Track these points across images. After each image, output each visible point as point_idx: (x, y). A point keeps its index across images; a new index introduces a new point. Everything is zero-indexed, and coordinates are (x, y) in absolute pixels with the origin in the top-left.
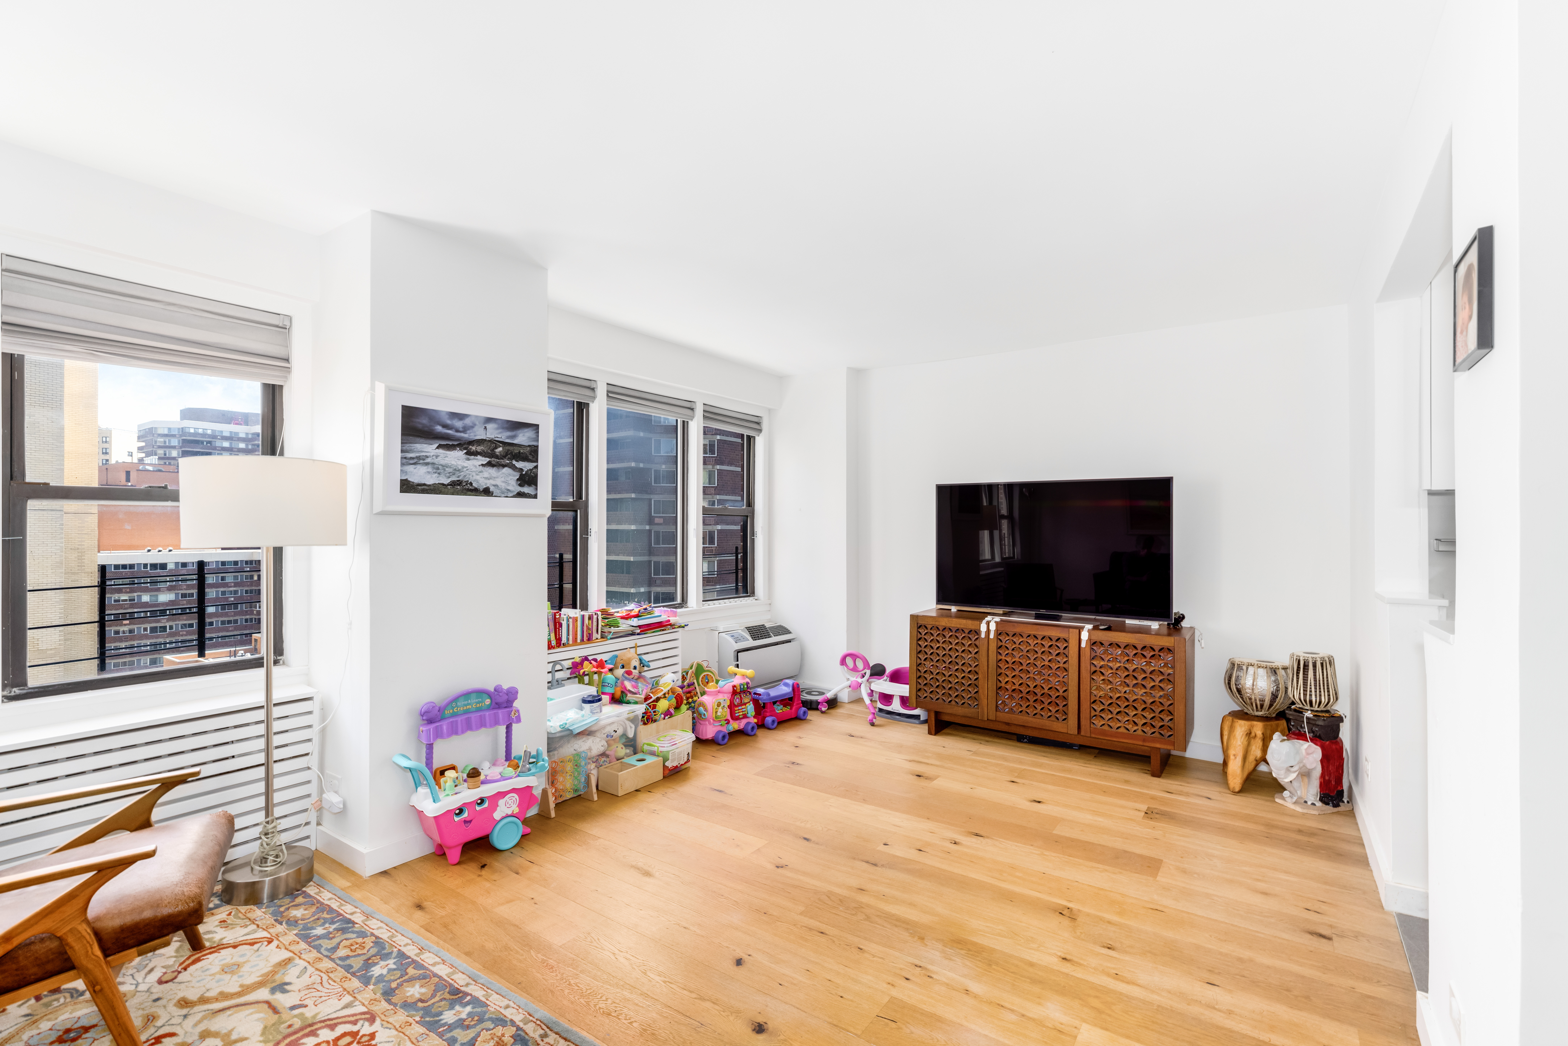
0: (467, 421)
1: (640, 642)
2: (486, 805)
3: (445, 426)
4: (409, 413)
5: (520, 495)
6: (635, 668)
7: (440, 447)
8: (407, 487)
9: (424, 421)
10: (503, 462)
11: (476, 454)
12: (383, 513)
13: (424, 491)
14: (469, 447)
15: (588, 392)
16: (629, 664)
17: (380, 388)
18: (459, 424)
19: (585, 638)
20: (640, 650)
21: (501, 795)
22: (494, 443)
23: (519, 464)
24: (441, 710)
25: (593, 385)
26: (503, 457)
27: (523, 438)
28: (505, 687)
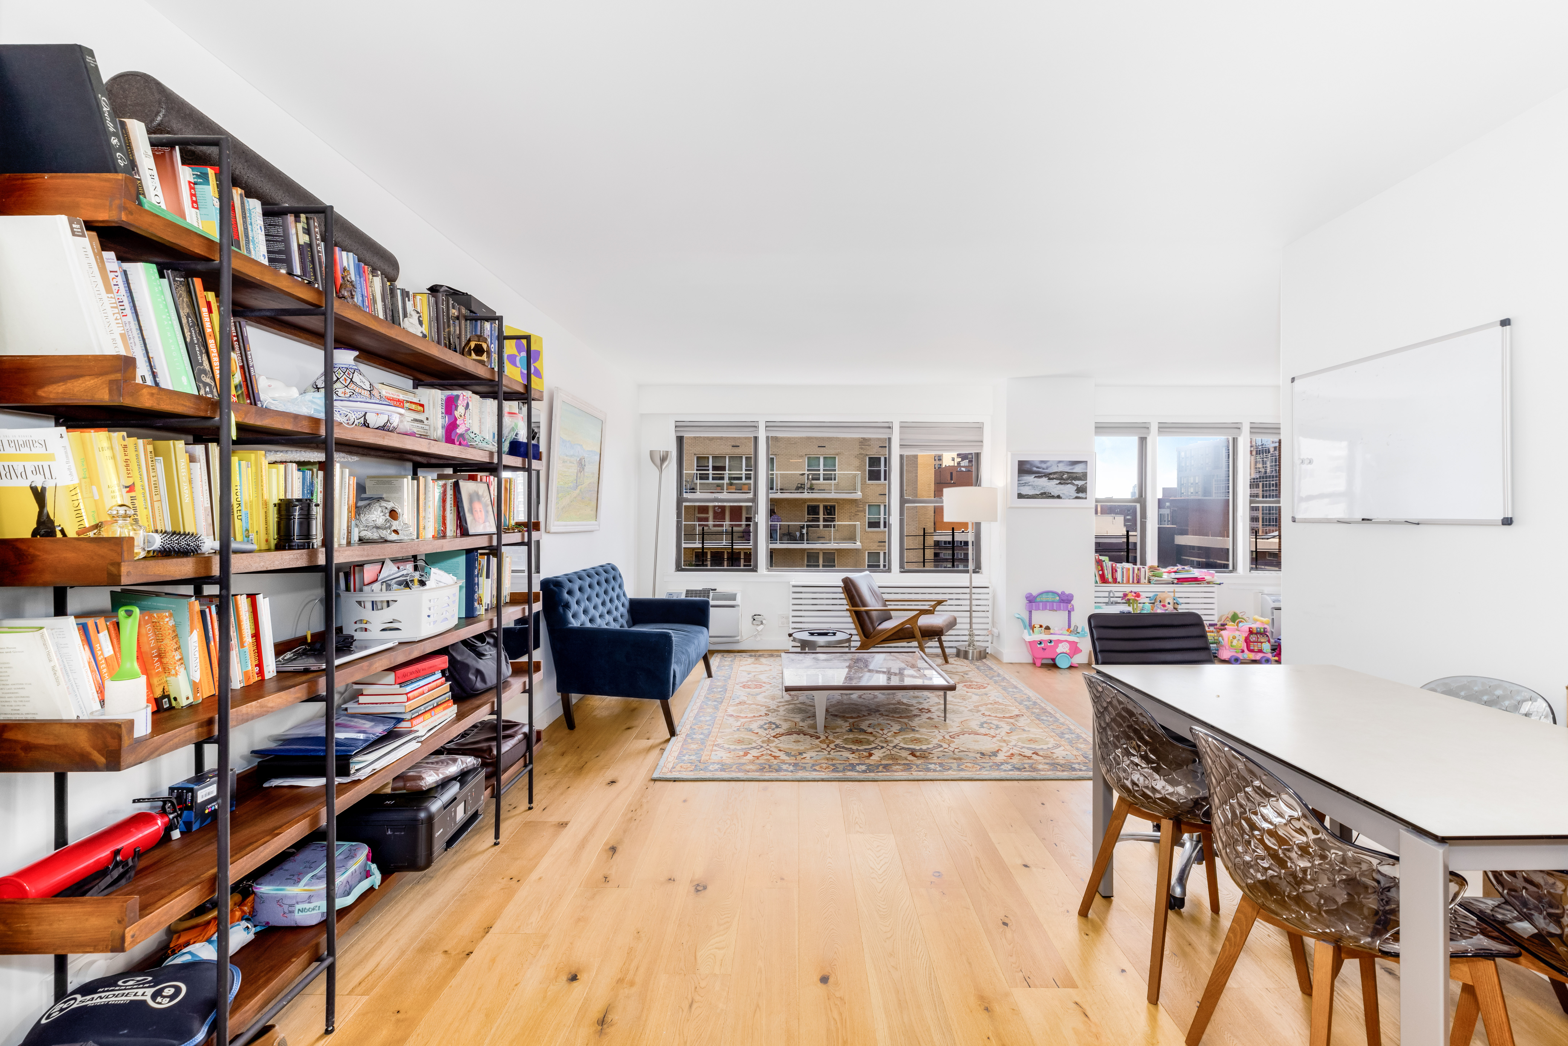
0: (1048, 464)
1: (1177, 589)
2: (1053, 644)
3: (1038, 467)
4: (1021, 463)
5: (1077, 498)
6: (1169, 603)
7: (1035, 477)
8: (1020, 496)
9: (1028, 466)
10: (1067, 482)
11: (1053, 479)
12: (1010, 508)
13: (1028, 498)
14: (1049, 476)
15: (1145, 430)
16: (1164, 600)
17: (1009, 454)
18: (1044, 466)
19: (1135, 581)
20: (1177, 595)
21: (1061, 641)
22: (1063, 473)
23: (1076, 482)
24: (1035, 597)
25: (1147, 426)
26: (1067, 479)
27: (1078, 469)
28: (1067, 592)
